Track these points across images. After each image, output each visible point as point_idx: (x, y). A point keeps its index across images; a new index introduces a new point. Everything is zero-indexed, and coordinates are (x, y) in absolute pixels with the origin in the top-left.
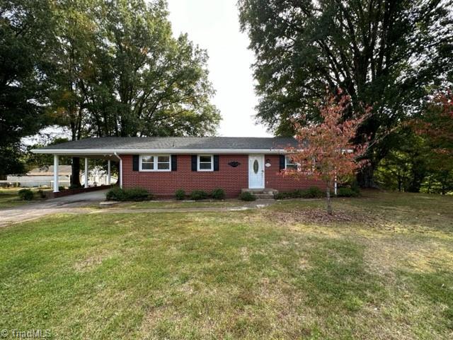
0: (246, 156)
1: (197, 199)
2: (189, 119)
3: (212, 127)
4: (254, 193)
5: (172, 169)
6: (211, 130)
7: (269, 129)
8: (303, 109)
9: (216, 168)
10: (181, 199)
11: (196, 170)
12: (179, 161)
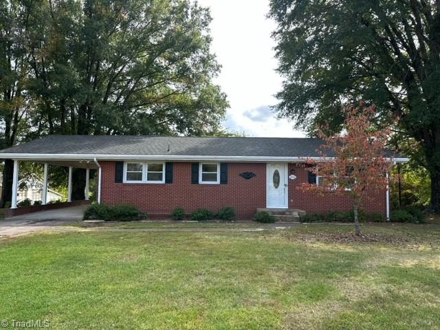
0: (263, 165)
1: (200, 219)
2: (181, 106)
3: (214, 118)
4: (273, 213)
5: (167, 181)
6: (212, 124)
7: (297, 124)
8: (357, 89)
9: (223, 181)
10: (179, 219)
11: (197, 181)
12: (176, 170)
